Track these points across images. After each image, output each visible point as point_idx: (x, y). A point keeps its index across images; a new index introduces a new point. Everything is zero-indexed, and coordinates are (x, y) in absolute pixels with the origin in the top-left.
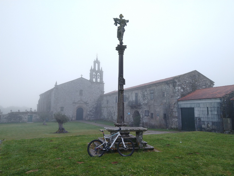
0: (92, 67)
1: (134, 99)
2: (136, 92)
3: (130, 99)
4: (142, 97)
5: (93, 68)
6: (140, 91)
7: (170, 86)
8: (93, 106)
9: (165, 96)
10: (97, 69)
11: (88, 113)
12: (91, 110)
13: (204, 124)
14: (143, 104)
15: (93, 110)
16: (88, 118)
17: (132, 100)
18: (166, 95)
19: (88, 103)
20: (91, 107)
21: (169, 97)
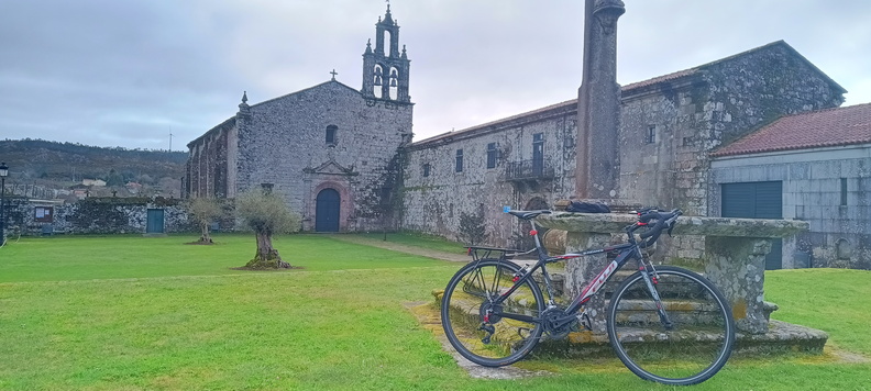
0: (369, 44)
1: (528, 155)
2: (538, 128)
3: (514, 157)
4: (559, 147)
5: (373, 47)
6: (554, 126)
7: (677, 104)
8: (375, 183)
9: (657, 139)
10: (387, 53)
11: (358, 207)
12: (367, 198)
13: (825, 246)
14: (564, 174)
15: (375, 199)
16: (358, 225)
17: (519, 160)
18: (661, 137)
19: (356, 174)
20: (368, 187)
21: (674, 145)
